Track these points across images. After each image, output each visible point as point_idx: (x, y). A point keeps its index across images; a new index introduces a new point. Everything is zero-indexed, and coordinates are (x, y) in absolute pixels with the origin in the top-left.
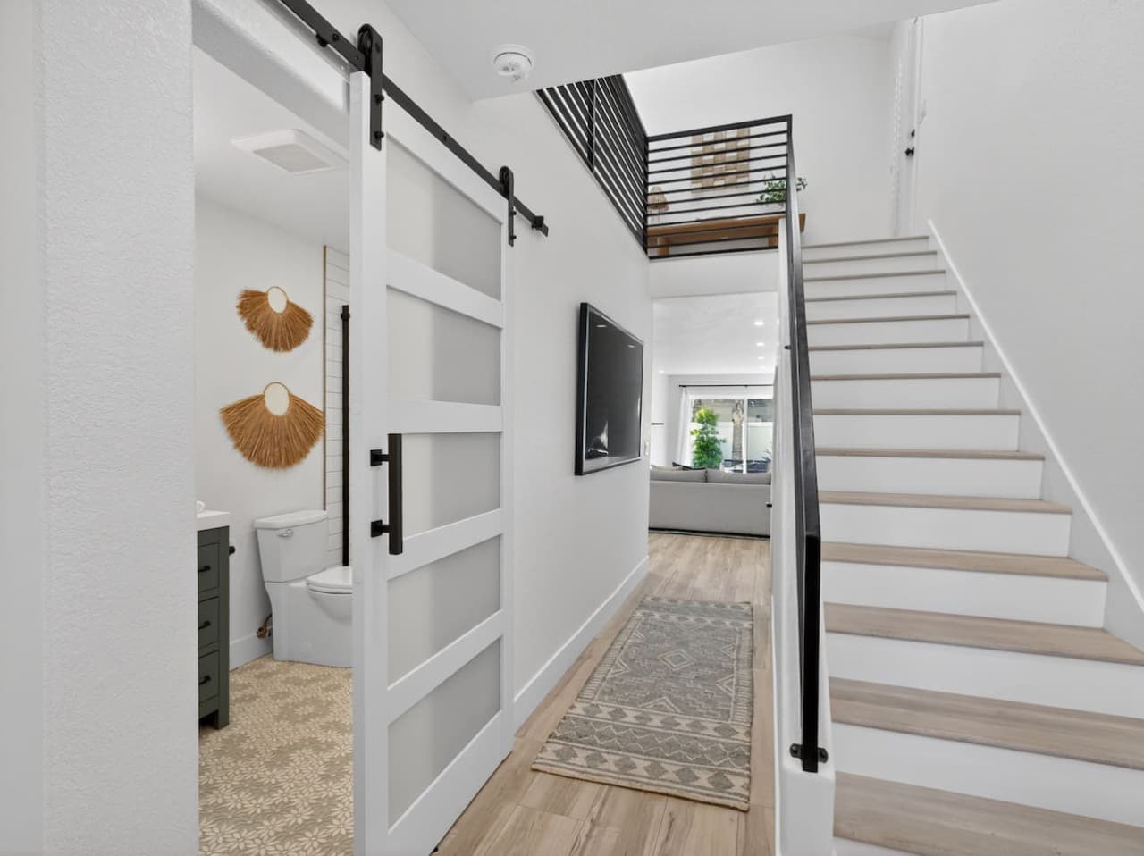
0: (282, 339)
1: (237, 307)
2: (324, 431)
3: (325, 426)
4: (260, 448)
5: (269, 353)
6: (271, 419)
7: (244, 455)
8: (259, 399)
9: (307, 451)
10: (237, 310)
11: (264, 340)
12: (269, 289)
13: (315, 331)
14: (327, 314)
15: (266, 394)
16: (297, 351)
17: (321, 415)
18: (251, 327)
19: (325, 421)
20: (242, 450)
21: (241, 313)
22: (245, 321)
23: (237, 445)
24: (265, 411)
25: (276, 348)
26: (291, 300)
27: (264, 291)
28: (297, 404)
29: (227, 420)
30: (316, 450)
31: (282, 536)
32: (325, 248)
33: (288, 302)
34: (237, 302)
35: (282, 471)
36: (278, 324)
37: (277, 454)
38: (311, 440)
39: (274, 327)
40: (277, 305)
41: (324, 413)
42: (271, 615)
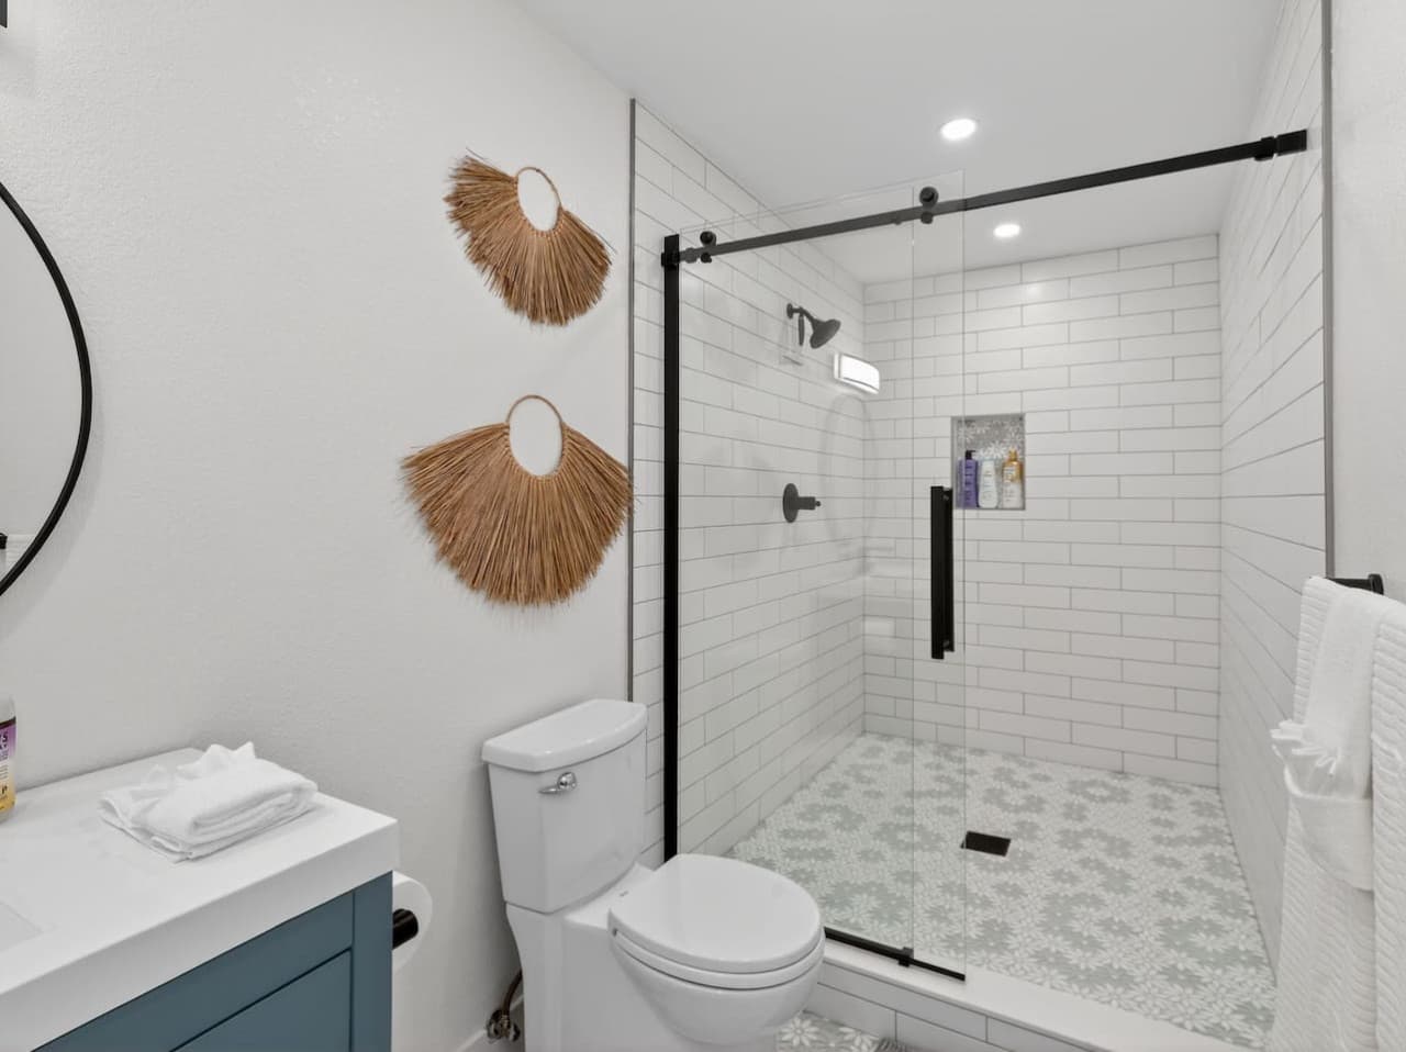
0: (548, 291)
1: (448, 199)
2: (631, 511)
3: (631, 499)
4: (499, 556)
5: (519, 323)
6: (524, 487)
7: (461, 577)
8: (495, 436)
9: (598, 558)
10: (448, 208)
11: (508, 289)
12: (520, 173)
13: (614, 283)
14: (638, 252)
15: (512, 424)
16: (578, 324)
17: (625, 475)
18: (479, 255)
19: (631, 486)
20: (455, 563)
21: (456, 216)
22: (466, 237)
23: (444, 551)
24: (509, 463)
25: (534, 316)
26: (567, 207)
27: (511, 173)
28: (577, 449)
29: (419, 487)
30: (614, 555)
31: (545, 792)
32: (633, 102)
33: (560, 209)
34: (448, 188)
35: (545, 608)
36: (539, 260)
37: (536, 572)
38: (604, 530)
39: (531, 263)
40: (538, 211)
41: (630, 470)
42: (519, 978)
